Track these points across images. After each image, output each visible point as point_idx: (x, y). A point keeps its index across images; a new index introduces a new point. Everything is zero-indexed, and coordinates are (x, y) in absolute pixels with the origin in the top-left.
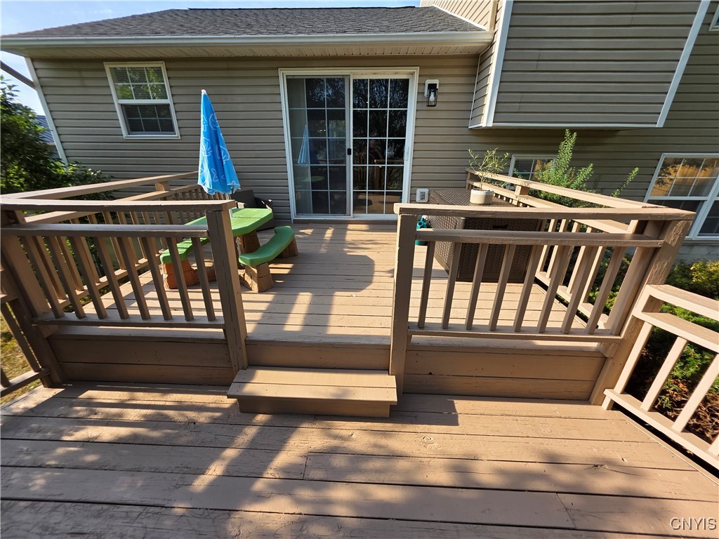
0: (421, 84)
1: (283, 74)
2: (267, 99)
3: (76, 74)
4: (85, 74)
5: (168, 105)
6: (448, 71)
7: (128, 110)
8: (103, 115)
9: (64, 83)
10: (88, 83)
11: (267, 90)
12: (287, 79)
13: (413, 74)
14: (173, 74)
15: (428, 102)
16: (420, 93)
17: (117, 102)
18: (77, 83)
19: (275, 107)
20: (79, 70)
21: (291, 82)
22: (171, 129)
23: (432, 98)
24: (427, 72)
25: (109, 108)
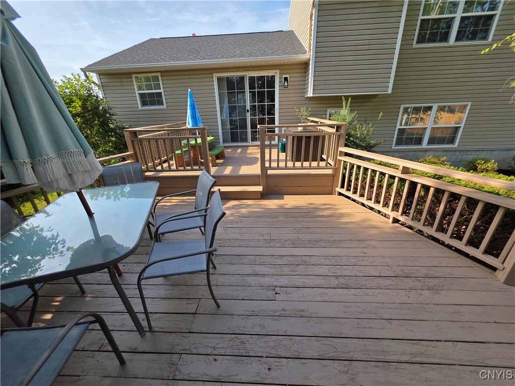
0: (281, 78)
1: (216, 76)
2: (208, 87)
3: (119, 80)
4: (123, 80)
5: (161, 93)
6: (293, 71)
7: (142, 96)
8: (130, 98)
9: (113, 84)
10: (124, 84)
11: (208, 83)
12: (218, 78)
13: (276, 73)
14: (164, 78)
15: (284, 85)
16: (280, 82)
17: (137, 92)
18: (119, 84)
19: (212, 91)
20: (120, 78)
21: (219, 79)
22: (162, 104)
23: (286, 84)
24: (283, 72)
25: (133, 95)
